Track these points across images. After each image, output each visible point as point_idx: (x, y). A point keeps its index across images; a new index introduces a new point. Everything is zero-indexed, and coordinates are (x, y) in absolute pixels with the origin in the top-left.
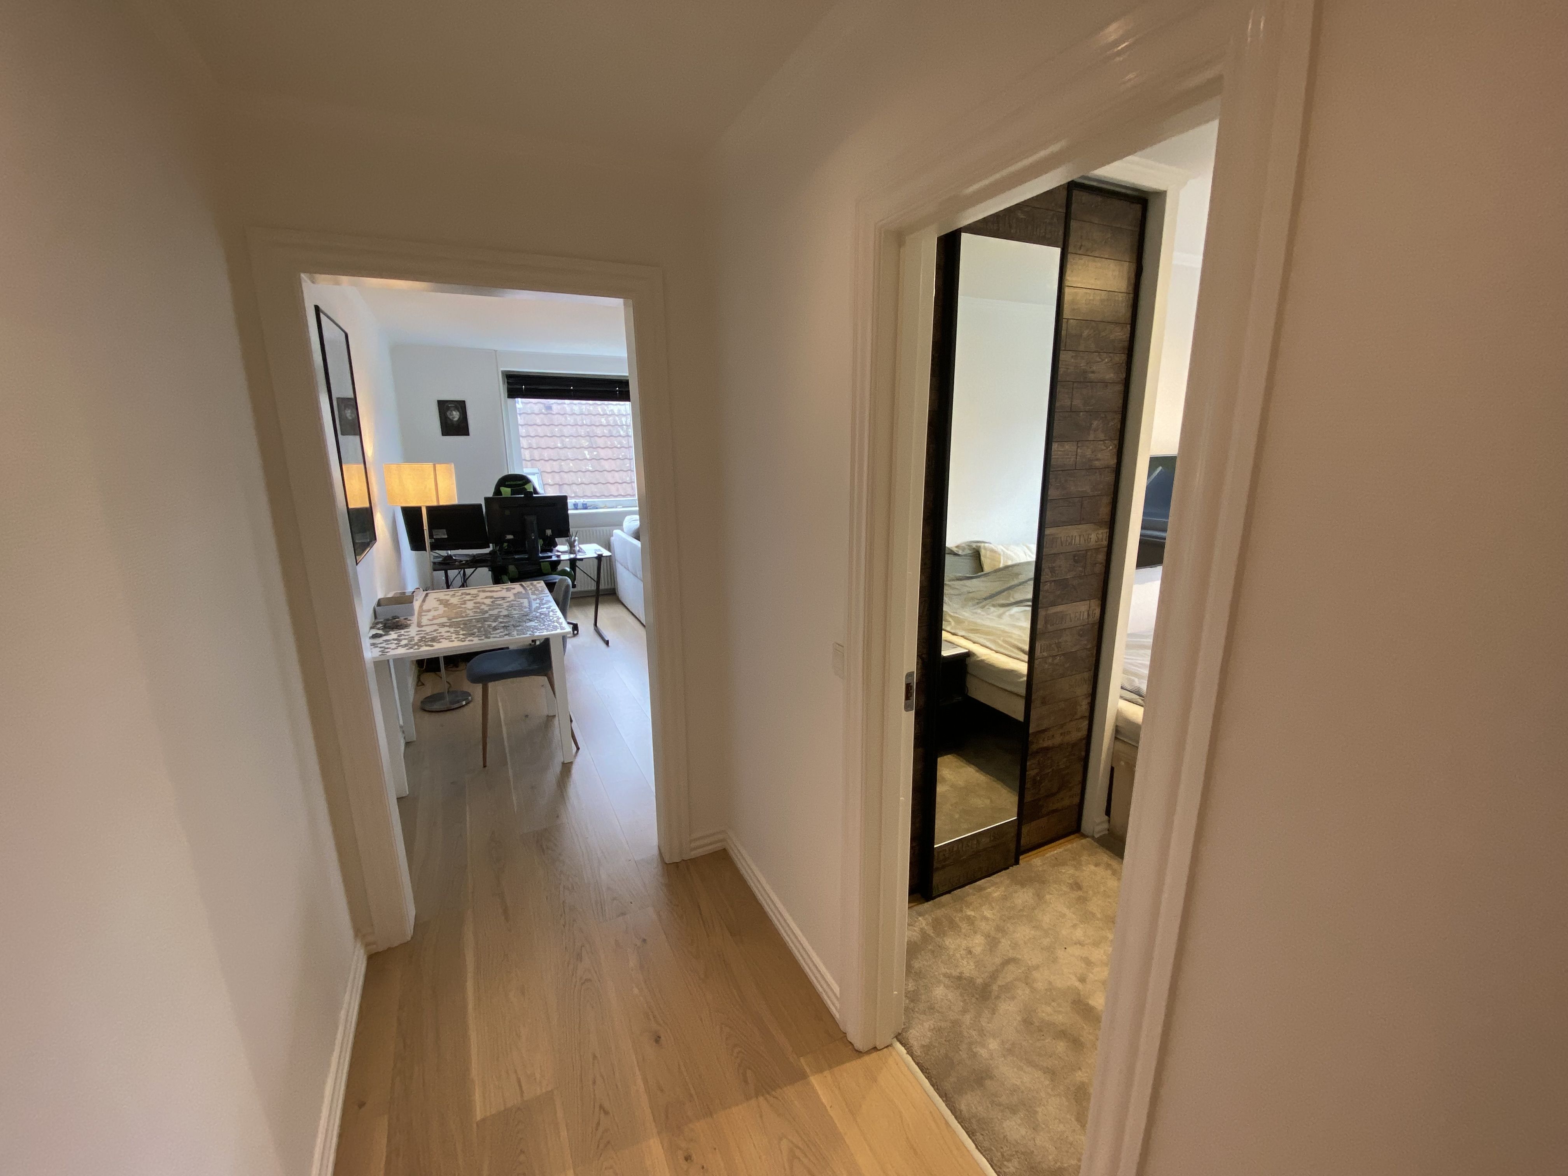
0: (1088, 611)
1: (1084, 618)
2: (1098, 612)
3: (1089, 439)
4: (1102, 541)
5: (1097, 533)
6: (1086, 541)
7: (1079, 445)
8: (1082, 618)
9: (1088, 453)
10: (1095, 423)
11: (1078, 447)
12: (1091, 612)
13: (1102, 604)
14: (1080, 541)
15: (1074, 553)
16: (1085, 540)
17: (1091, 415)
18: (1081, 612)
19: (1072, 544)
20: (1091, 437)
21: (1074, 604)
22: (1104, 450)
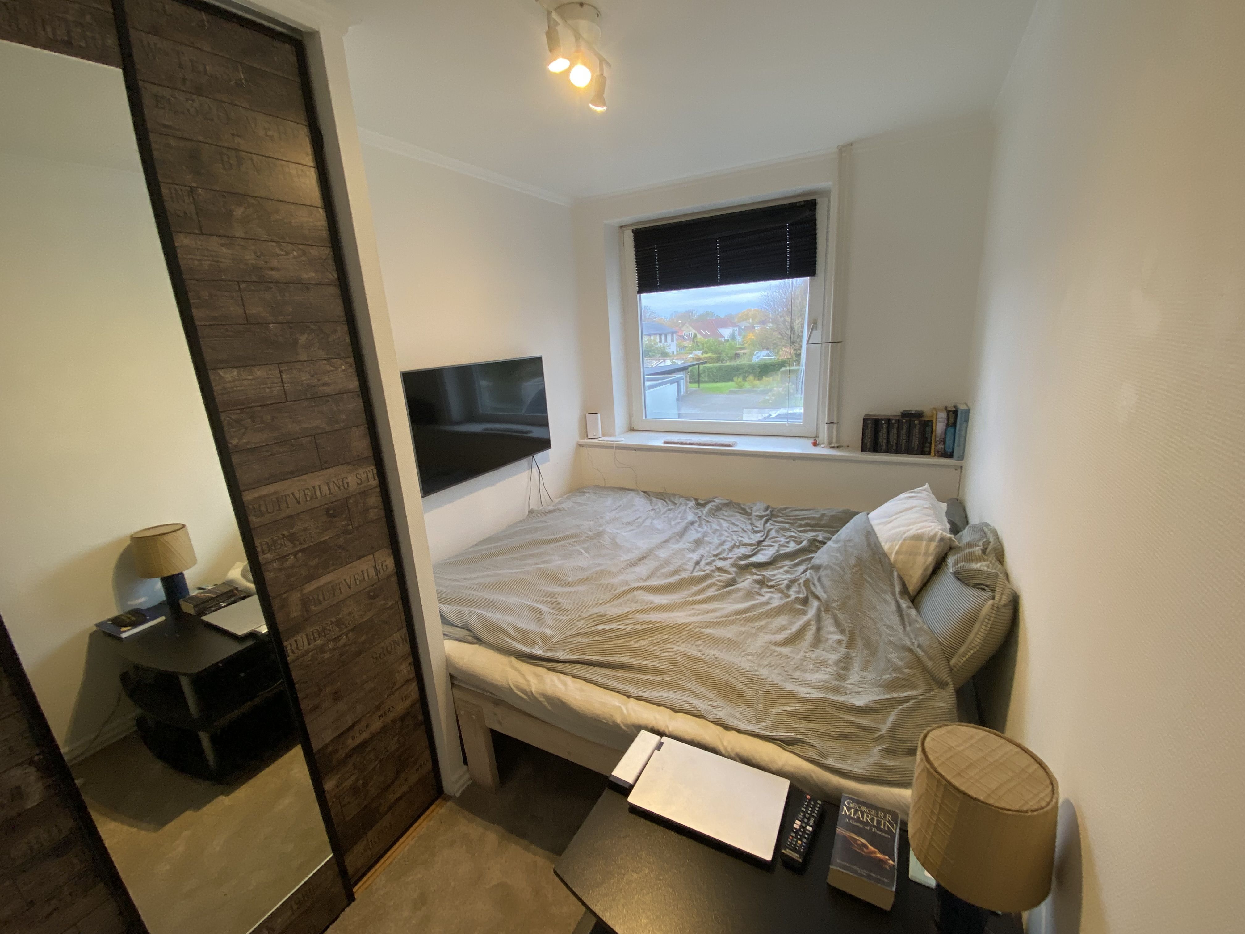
0: (375, 567)
1: (370, 577)
2: (390, 562)
3: (301, 359)
4: (369, 481)
5: (357, 474)
6: (342, 488)
7: (282, 369)
8: (366, 578)
9: (305, 377)
10: (303, 339)
11: (281, 372)
12: (379, 567)
13: (393, 552)
14: (329, 489)
15: (327, 506)
16: (339, 488)
17: (291, 328)
18: (362, 572)
19: (317, 498)
20: (303, 356)
21: (348, 566)
22: (332, 371)
